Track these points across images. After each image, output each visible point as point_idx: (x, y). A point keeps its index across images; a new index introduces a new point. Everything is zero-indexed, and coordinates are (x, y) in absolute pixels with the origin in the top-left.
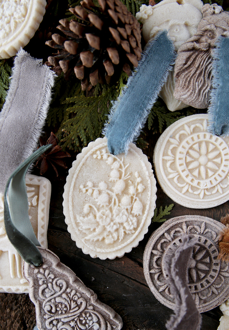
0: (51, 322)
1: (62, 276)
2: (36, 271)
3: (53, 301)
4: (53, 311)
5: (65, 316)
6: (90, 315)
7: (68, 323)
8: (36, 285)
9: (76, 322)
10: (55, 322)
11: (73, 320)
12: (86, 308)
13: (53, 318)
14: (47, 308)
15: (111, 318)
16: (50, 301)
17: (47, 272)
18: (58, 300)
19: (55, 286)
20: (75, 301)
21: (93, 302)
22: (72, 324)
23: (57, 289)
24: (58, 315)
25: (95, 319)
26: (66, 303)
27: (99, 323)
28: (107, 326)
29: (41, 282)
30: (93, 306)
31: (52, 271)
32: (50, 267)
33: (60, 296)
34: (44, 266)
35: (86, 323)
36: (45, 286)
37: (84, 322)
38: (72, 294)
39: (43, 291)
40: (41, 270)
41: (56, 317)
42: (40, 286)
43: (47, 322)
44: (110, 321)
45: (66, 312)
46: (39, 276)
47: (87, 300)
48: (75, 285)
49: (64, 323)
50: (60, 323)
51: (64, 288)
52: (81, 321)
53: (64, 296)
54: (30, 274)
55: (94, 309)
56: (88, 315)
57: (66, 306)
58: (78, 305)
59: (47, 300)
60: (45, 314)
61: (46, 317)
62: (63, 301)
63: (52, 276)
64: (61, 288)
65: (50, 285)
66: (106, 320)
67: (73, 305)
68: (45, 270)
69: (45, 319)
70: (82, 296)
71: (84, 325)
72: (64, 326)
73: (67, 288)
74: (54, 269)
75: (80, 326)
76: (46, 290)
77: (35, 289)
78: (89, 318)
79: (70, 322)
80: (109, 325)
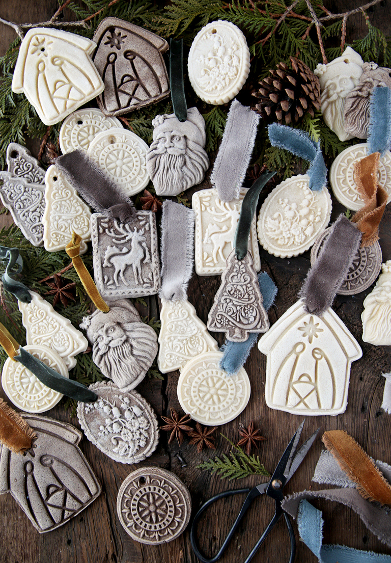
0: (226, 299)
1: (250, 275)
2: (237, 261)
3: (235, 286)
4: (232, 293)
5: (238, 300)
6: (253, 310)
7: (236, 306)
8: (231, 271)
9: (241, 308)
10: (228, 301)
11: (240, 306)
12: (253, 303)
13: (228, 297)
14: (229, 288)
15: (265, 320)
16: (233, 285)
17: (242, 266)
18: (239, 287)
19: (242, 277)
20: (249, 295)
21: (259, 302)
22: (239, 308)
23: (242, 280)
24: (233, 297)
25: (254, 314)
26: (243, 292)
27: (255, 318)
28: (259, 322)
29: (235, 270)
30: (258, 305)
31: (246, 268)
32: (246, 264)
33: (242, 286)
34: (243, 262)
35: (247, 313)
36: (236, 274)
37: (246, 311)
38: (250, 289)
39: (233, 276)
40: (240, 263)
41: (232, 298)
42: (233, 272)
43: (223, 298)
44: (263, 321)
45: (239, 298)
46: (236, 266)
47: (257, 298)
48: (255, 285)
49: (233, 304)
50: (231, 303)
51: (247, 282)
52: (245, 309)
53: (244, 287)
54: (232, 261)
55: (257, 307)
56: (251, 308)
57: (241, 295)
58: (249, 298)
59: (232, 283)
60: (225, 292)
61: (225, 294)
62: (242, 290)
63: (244, 271)
64: (245, 281)
65: (239, 275)
66: (261, 319)
67: (246, 296)
68: (242, 263)
69: (223, 295)
70: (255, 294)
71: (245, 313)
72: (232, 307)
73: (249, 283)
74: (247, 267)
75: (243, 312)
76: (235, 277)
77: (229, 272)
78: (251, 311)
79: (238, 306)
80: (260, 323)
